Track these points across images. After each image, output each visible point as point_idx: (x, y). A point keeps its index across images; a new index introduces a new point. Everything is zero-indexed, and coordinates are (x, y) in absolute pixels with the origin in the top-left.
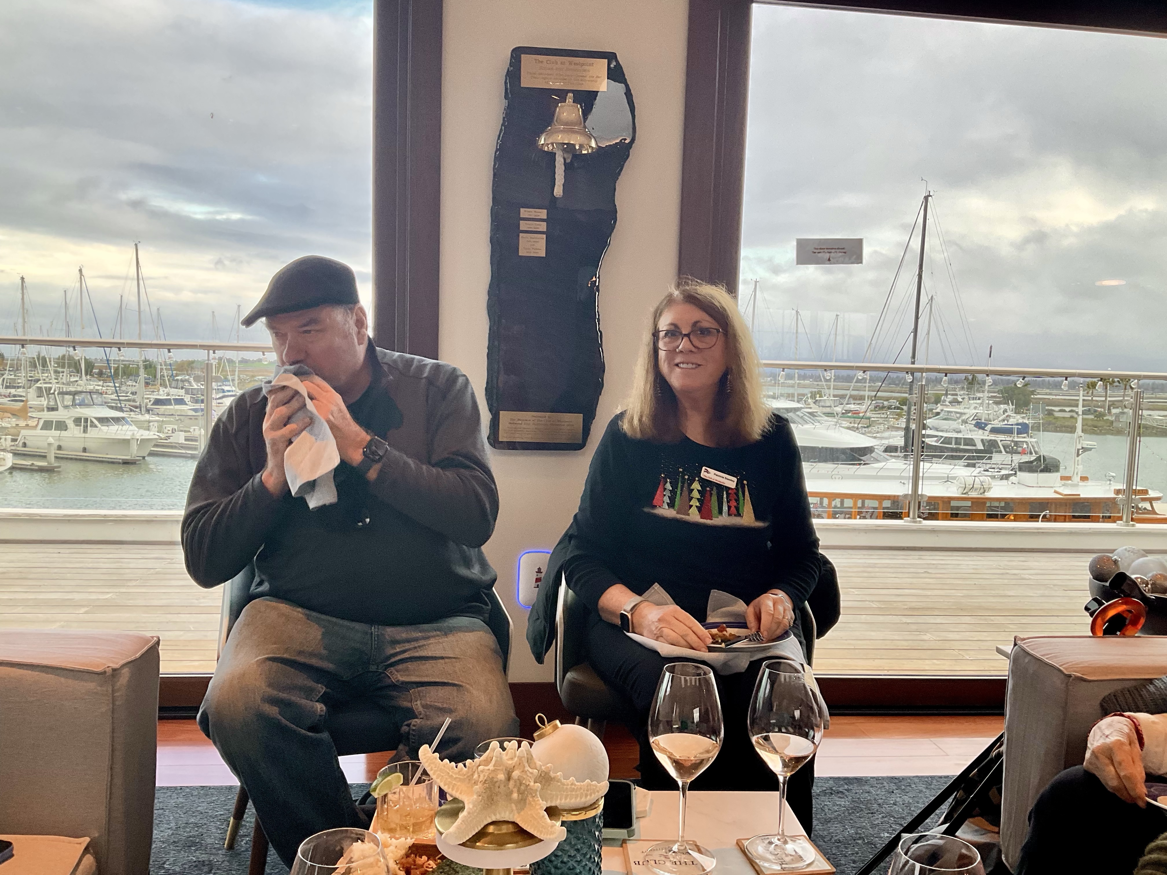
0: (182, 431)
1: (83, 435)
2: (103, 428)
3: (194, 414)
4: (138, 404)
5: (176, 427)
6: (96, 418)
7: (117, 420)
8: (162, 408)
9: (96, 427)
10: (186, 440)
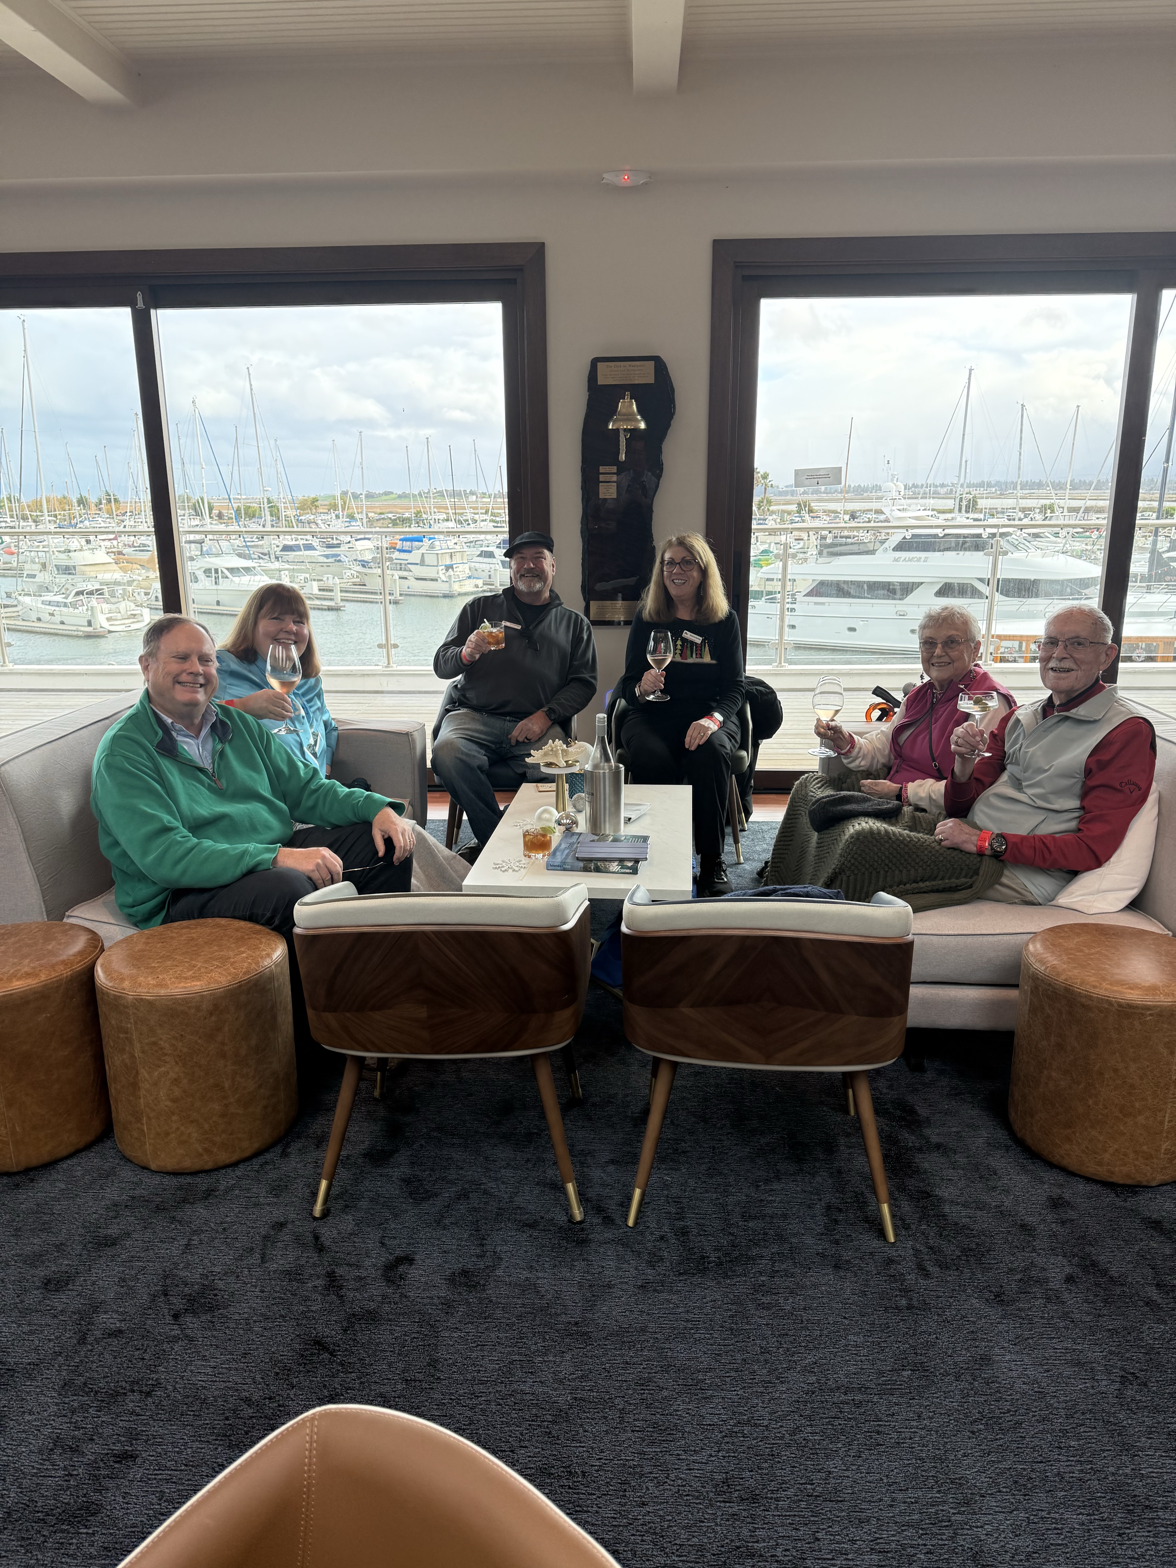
0: (314, 580)
1: (215, 587)
2: (234, 579)
3: (326, 560)
4: (266, 551)
5: (308, 576)
6: (228, 569)
7: (247, 570)
8: (292, 554)
9: (227, 577)
10: (320, 590)
